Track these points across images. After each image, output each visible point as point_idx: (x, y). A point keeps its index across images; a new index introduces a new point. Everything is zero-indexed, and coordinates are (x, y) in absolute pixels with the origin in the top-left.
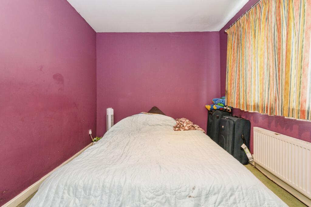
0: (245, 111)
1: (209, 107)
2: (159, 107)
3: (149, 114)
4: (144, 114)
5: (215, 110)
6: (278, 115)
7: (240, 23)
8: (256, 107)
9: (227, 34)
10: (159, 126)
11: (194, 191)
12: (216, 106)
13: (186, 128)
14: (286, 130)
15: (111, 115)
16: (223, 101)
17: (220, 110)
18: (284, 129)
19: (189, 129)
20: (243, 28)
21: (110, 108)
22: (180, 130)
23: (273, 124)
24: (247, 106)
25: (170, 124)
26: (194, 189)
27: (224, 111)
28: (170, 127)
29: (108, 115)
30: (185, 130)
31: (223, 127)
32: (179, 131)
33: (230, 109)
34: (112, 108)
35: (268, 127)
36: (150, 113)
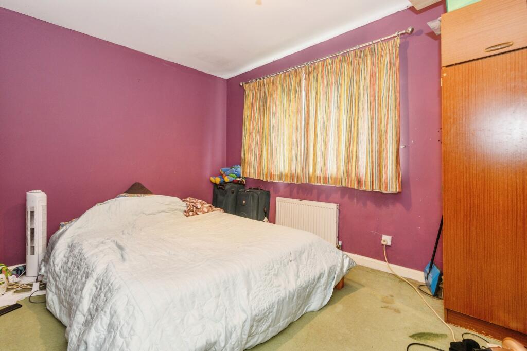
0: (268, 181)
1: (218, 180)
2: (143, 184)
3: (138, 196)
4: (128, 196)
5: (227, 183)
6: (305, 182)
7: (264, 83)
8: (282, 176)
9: (244, 90)
10: (163, 213)
11: (292, 255)
12: (228, 178)
13: (205, 210)
14: (307, 195)
15: (42, 206)
16: (236, 172)
17: (234, 182)
18: (306, 194)
19: (208, 211)
20: (268, 90)
21: (37, 191)
22: (197, 214)
23: (295, 191)
24: (271, 176)
25: (178, 207)
26: (291, 254)
27: (239, 184)
28: (179, 212)
29: (33, 209)
30: (204, 212)
31: (244, 202)
32: (196, 216)
33: (244, 180)
34: (42, 191)
35: (291, 196)
36: (140, 195)
